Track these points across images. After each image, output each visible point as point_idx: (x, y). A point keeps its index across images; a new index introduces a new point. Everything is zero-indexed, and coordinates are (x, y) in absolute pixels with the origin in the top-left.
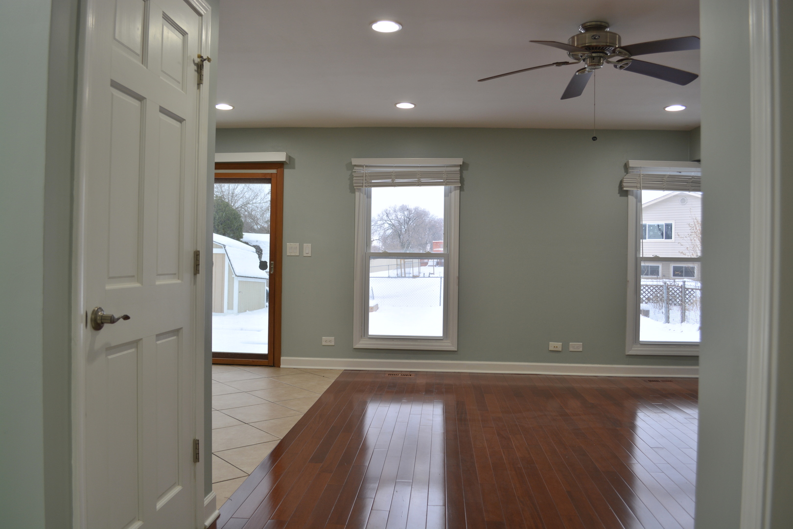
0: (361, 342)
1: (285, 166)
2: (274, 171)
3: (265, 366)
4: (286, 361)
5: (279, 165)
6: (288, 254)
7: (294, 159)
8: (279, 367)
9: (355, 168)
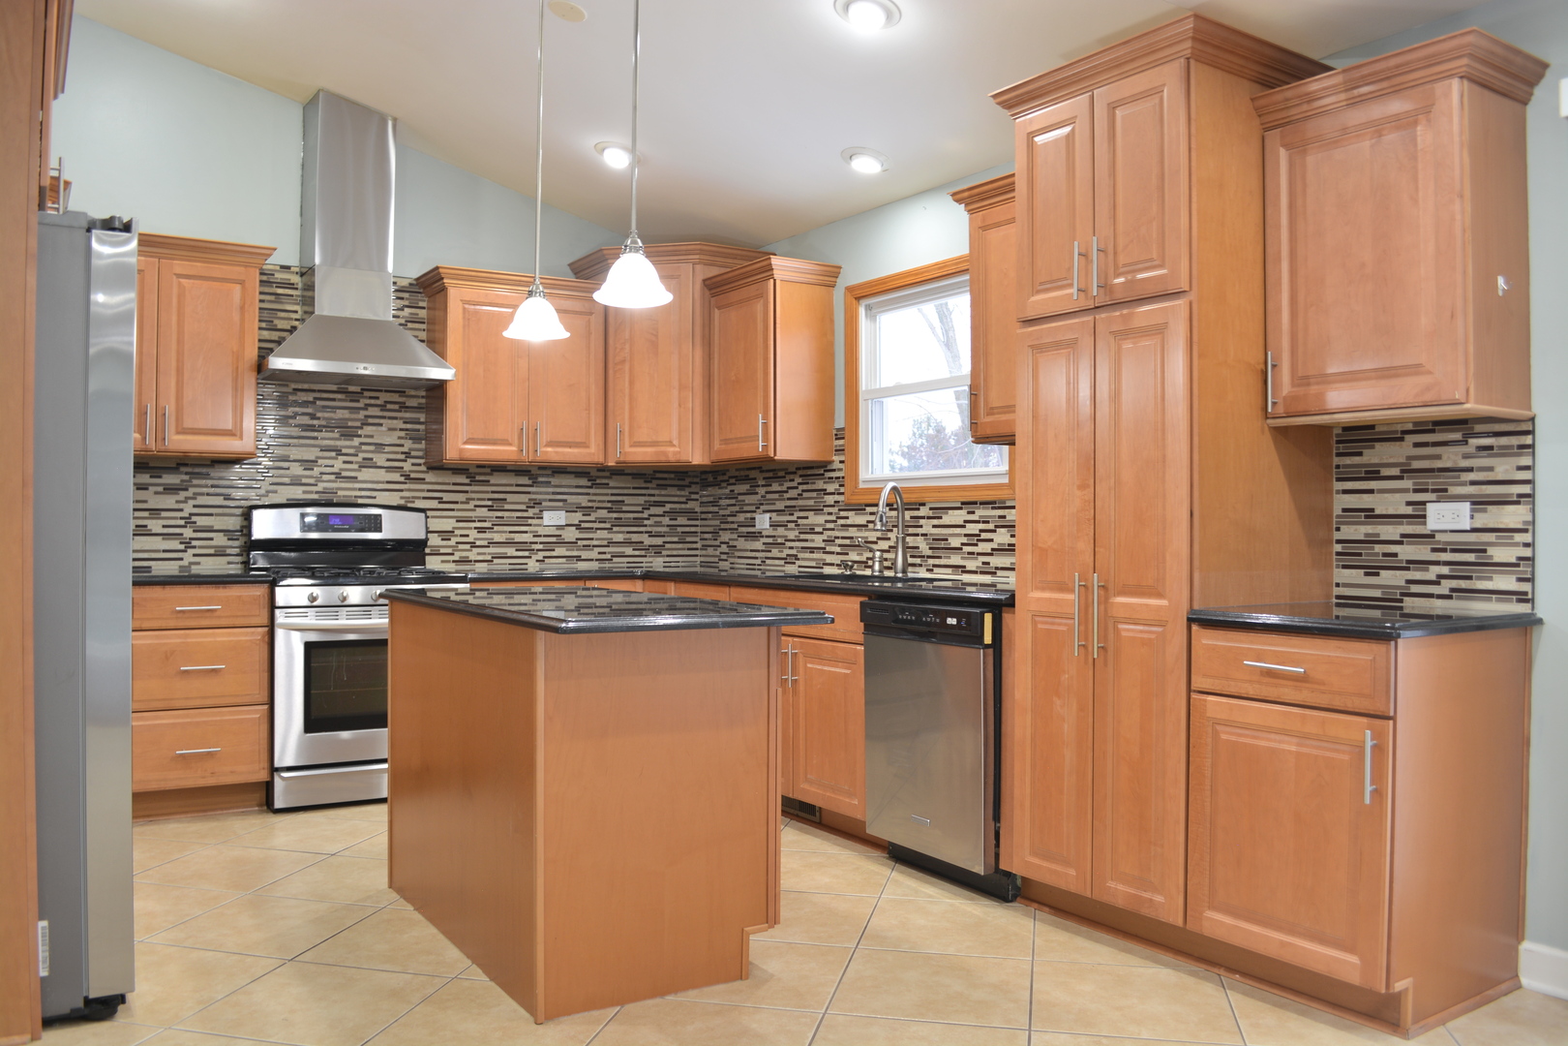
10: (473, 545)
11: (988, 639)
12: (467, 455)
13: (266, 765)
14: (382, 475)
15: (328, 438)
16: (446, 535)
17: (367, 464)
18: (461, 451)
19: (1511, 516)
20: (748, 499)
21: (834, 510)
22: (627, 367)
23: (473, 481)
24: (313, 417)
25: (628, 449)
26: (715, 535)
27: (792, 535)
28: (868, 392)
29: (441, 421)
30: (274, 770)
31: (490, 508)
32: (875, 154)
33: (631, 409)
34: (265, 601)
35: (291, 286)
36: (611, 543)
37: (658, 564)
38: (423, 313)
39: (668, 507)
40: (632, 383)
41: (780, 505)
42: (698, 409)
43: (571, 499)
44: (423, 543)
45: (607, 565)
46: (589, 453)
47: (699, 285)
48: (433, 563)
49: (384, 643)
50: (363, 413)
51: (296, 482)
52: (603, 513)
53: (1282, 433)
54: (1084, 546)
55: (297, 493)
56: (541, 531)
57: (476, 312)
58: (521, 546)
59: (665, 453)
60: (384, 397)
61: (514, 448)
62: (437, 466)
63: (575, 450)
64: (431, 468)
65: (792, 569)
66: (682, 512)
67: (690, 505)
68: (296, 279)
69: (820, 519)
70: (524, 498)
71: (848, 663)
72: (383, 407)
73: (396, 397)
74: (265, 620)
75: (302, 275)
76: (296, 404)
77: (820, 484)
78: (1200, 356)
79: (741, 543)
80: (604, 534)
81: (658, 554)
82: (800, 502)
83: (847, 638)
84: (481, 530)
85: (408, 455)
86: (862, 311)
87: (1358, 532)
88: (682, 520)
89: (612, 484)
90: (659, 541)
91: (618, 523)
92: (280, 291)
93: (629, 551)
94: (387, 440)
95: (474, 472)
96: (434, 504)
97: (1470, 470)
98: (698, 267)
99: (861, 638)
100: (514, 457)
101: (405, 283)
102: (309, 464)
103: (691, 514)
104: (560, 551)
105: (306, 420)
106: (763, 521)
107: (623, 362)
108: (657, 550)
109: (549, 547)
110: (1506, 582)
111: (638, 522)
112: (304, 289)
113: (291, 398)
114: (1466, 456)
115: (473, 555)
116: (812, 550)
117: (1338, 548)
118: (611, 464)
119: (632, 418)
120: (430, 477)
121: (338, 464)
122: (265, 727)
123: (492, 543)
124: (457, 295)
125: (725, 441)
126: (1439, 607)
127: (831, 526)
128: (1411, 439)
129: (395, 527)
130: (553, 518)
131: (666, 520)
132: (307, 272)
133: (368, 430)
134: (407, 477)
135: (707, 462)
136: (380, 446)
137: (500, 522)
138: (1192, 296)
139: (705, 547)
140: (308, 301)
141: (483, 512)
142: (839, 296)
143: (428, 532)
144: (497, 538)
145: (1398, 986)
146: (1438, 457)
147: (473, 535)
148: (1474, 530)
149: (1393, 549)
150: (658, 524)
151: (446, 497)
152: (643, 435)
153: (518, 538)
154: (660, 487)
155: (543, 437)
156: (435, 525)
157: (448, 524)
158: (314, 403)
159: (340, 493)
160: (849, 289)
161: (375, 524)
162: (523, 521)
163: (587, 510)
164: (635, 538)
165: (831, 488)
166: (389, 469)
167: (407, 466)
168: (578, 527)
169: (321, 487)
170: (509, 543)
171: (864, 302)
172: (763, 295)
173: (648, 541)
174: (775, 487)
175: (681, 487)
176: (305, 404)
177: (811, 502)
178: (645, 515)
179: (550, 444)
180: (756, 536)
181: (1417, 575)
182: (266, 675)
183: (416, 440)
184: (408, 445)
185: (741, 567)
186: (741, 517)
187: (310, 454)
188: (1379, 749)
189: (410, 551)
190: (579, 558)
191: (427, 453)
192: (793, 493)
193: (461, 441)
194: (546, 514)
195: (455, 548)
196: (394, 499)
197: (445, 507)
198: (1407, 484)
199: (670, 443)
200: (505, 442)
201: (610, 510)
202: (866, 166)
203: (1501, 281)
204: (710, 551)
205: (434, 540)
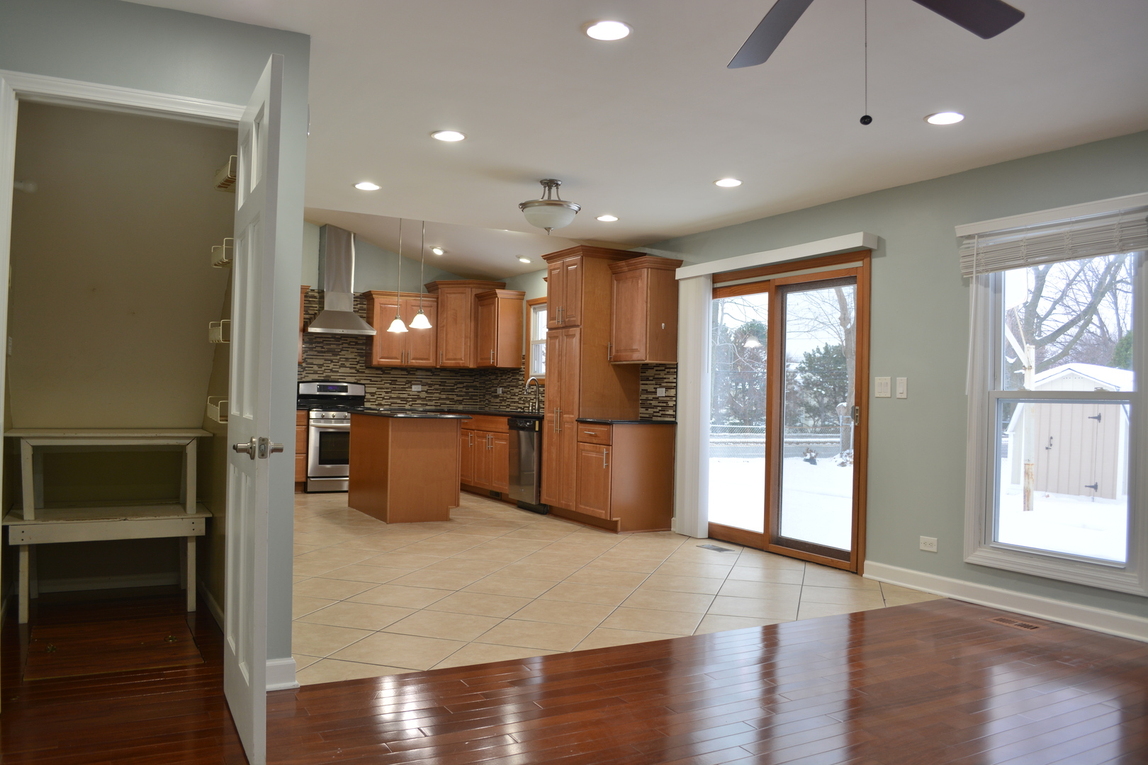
0: (977, 553)
1: (873, 254)
2: (859, 264)
3: (847, 571)
4: (872, 568)
5: (863, 253)
6: (877, 395)
7: (884, 241)
8: (862, 576)
9: (965, 242)
10: (383, 398)
11: (537, 429)
12: (381, 363)
13: (305, 476)
14: (348, 370)
15: (329, 356)
16: (373, 394)
17: (343, 366)
18: (379, 361)
19: (672, 392)
20: (496, 382)
21: (521, 387)
22: (445, 329)
23: (384, 373)
24: (322, 347)
25: (445, 361)
26: (484, 395)
27: (509, 396)
28: (533, 341)
29: (371, 349)
30: (307, 477)
31: (391, 384)
32: (528, 258)
33: (446, 346)
34: (306, 416)
35: (315, 297)
36: (440, 399)
37: (460, 407)
38: (365, 306)
39: (465, 384)
40: (446, 335)
41: (505, 384)
42: (472, 346)
43: (424, 380)
44: (363, 397)
45: (438, 408)
46: (430, 362)
47: (473, 297)
48: (367, 405)
49: (349, 433)
50: (341, 346)
51: (315, 373)
52: (437, 387)
53: (615, 366)
54: (558, 399)
55: (316, 377)
56: (411, 393)
57: (385, 308)
58: (403, 399)
59: (459, 363)
60: (349, 340)
61: (399, 361)
62: (369, 366)
63: (424, 361)
64: (367, 368)
65: (508, 410)
66: (471, 387)
67: (475, 384)
68: (316, 295)
69: (517, 390)
70: (404, 380)
71: (505, 440)
72: (349, 344)
73: (354, 340)
74: (306, 423)
75: (319, 293)
76: (315, 343)
77: (517, 377)
78: (584, 344)
79: (492, 400)
80: (437, 395)
81: (460, 404)
82: (512, 384)
83: (504, 431)
84: (387, 392)
85: (358, 362)
86: (532, 310)
87: (644, 397)
88: (471, 390)
89: (441, 374)
90: (461, 398)
91: (443, 390)
92: (311, 299)
93: (448, 402)
94: (350, 357)
95: (384, 370)
96: (368, 382)
97: (665, 378)
98: (473, 289)
99: (508, 431)
100: (399, 364)
101: (358, 295)
102: (320, 366)
103: (475, 388)
104: (418, 402)
105: (319, 349)
106: (500, 391)
107: (443, 326)
108: (460, 402)
109: (414, 400)
110: (671, 412)
111: (452, 390)
112: (320, 298)
113: (314, 340)
114: (665, 374)
115: (383, 402)
116: (515, 402)
117: (640, 402)
118: (438, 367)
119: (446, 349)
120: (367, 371)
121: (331, 366)
122: (305, 462)
123: (391, 398)
124: (378, 301)
125: (482, 359)
126: (659, 419)
127: (520, 393)
128: (656, 368)
129: (354, 390)
130: (416, 388)
131: (464, 390)
132: (321, 292)
133: (343, 353)
134: (358, 371)
135: (475, 367)
136: (347, 359)
137: (394, 389)
138: (581, 327)
139: (480, 401)
140: (321, 303)
141: (388, 385)
142: (524, 303)
143: (365, 393)
144: (393, 396)
145: (614, 519)
146: (660, 374)
147: (384, 394)
148: (666, 396)
149: (651, 402)
150: (461, 391)
151: (373, 379)
152: (450, 356)
153: (402, 396)
154: (461, 376)
155: (411, 356)
156: (369, 390)
157: (373, 390)
158: (322, 342)
159: (332, 377)
160: (528, 301)
161: (345, 389)
162: (403, 389)
163: (430, 385)
164: (451, 397)
165: (521, 378)
166: (351, 368)
167: (358, 367)
168: (426, 392)
169: (325, 375)
170: (398, 398)
171: (533, 307)
172: (494, 303)
173: (456, 398)
174: (504, 377)
175: (471, 376)
176: (319, 343)
177: (515, 384)
178: (455, 387)
179: (413, 359)
180: (497, 397)
181: (655, 410)
182: (305, 444)
183: (361, 356)
184: (358, 358)
185: (492, 409)
186: (493, 389)
187: (321, 362)
188: (608, 454)
189: (359, 400)
190: (427, 405)
191: (366, 362)
192: (509, 380)
193: (379, 358)
194: (413, 387)
195: (376, 399)
196: (353, 380)
197: (372, 383)
198: (654, 382)
199: (461, 359)
200: (396, 358)
201: (440, 385)
202: (525, 261)
203: (663, 324)
204: (482, 403)
205: (368, 396)
